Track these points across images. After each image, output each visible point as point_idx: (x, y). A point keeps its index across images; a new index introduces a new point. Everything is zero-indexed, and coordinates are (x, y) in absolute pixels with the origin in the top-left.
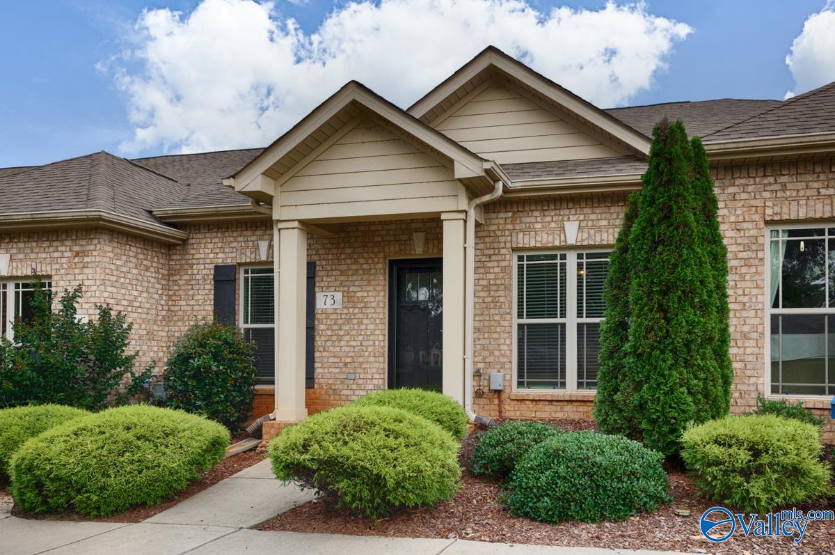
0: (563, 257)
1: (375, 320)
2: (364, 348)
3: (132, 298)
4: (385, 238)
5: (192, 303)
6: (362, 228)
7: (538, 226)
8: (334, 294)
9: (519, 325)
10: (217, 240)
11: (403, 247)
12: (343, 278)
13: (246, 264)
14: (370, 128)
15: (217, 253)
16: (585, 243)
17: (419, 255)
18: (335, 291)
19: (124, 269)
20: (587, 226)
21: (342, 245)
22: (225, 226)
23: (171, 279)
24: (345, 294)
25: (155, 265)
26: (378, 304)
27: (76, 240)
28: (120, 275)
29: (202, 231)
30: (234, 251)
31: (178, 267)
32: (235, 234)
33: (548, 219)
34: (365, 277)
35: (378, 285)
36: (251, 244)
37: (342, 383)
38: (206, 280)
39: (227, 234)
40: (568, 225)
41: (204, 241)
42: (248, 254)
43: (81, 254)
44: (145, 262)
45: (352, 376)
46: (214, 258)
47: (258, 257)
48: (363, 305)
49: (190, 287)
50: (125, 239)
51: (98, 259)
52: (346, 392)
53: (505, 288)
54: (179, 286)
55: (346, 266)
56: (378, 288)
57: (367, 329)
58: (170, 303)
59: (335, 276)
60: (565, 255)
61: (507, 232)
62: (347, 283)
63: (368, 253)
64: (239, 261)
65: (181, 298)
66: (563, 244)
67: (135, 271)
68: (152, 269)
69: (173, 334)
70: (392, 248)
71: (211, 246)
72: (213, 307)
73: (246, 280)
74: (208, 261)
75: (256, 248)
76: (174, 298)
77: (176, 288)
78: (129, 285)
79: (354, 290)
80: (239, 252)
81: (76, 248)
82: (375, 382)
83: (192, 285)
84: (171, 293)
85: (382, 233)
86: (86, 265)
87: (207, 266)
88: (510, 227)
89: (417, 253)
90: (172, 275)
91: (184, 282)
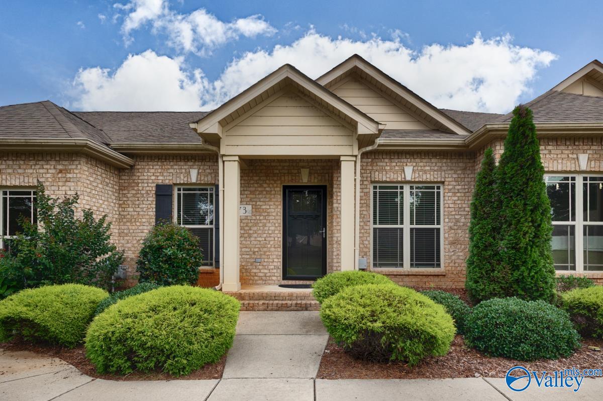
0: (402, 188)
1: (275, 224)
2: (268, 242)
3: (99, 205)
4: (281, 172)
5: (138, 210)
6: (265, 164)
7: (388, 168)
8: (246, 206)
9: (374, 229)
10: (158, 167)
11: (294, 178)
12: (252, 196)
13: (180, 184)
14: (292, 97)
15: (158, 176)
16: (417, 180)
17: (305, 183)
18: (247, 204)
19: (95, 184)
20: (418, 169)
21: (251, 175)
22: (164, 158)
23: (121, 192)
24: (254, 207)
25: (112, 182)
26: (277, 214)
27: (59, 161)
28: (92, 188)
29: (145, 160)
30: (171, 175)
31: (126, 185)
32: (172, 163)
33: (394, 164)
34: (268, 196)
35: (277, 201)
36: (184, 171)
37: (252, 265)
38: (149, 194)
39: (165, 163)
40: (406, 169)
41: (147, 167)
42: (182, 177)
43: (63, 172)
44: (106, 180)
45: (259, 260)
46: (155, 179)
47: (189, 180)
48: (266, 214)
49: (137, 199)
50: (95, 162)
51: (79, 175)
52: (255, 271)
53: (367, 205)
54: (127, 198)
55: (254, 188)
56: (277, 203)
57: (269, 230)
58: (120, 209)
59: (246, 194)
60: (403, 187)
61: (368, 171)
62: (255, 200)
63: (269, 180)
64: (174, 182)
65: (129, 206)
66: (403, 180)
67: (100, 186)
68: (110, 185)
69: (122, 231)
70: (286, 178)
71: (153, 171)
72: (155, 213)
73: (179, 195)
74: (151, 181)
75: (188, 174)
76: (123, 206)
77: (125, 199)
78: (98, 196)
79: (260, 204)
80: (175, 176)
81: (60, 167)
82: (275, 264)
83: (138, 197)
84: (121, 202)
85: (280, 168)
86: (68, 180)
87: (149, 184)
88: (370, 168)
89: (304, 182)
90: (122, 190)
91: (132, 195)
